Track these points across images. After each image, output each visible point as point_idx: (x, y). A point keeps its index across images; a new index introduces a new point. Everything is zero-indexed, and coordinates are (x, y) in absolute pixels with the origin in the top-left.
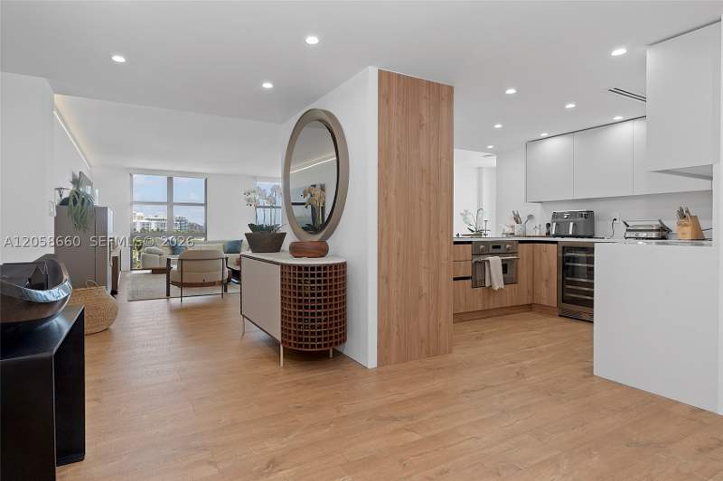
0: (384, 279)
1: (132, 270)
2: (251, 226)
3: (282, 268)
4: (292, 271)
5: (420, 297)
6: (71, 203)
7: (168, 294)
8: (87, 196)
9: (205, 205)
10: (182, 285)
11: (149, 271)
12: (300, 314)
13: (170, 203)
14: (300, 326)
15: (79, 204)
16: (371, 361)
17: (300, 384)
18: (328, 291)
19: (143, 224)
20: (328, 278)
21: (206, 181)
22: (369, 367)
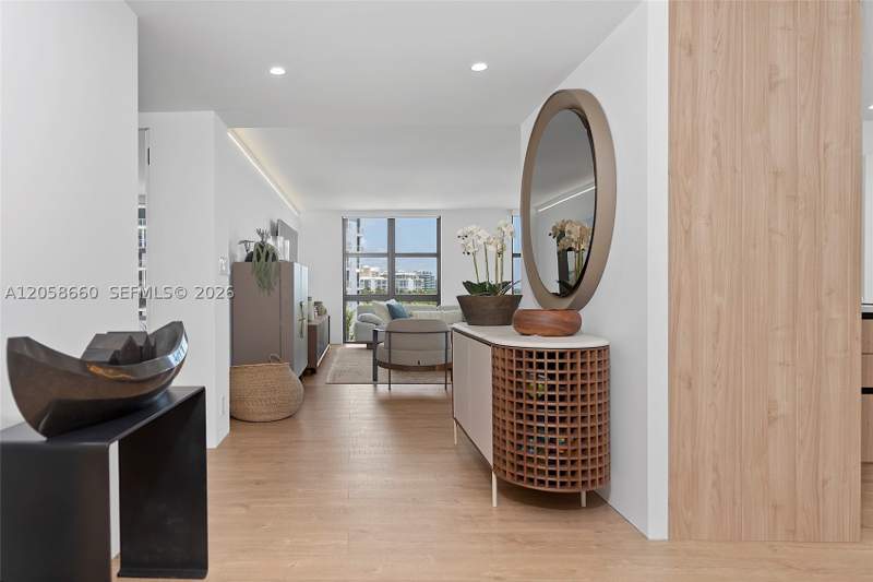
0: (682, 381)
1: (345, 342)
2: (468, 285)
3: (493, 351)
4: (514, 359)
5: (772, 421)
6: (255, 258)
7: (375, 379)
8: (272, 248)
9: (438, 255)
10: (390, 366)
11: (365, 346)
12: (520, 426)
13: (392, 255)
14: (520, 446)
15: (263, 259)
16: (657, 528)
17: (513, 540)
18: (568, 393)
19: (379, 282)
20: (568, 371)
21: (439, 220)
22: (650, 537)
